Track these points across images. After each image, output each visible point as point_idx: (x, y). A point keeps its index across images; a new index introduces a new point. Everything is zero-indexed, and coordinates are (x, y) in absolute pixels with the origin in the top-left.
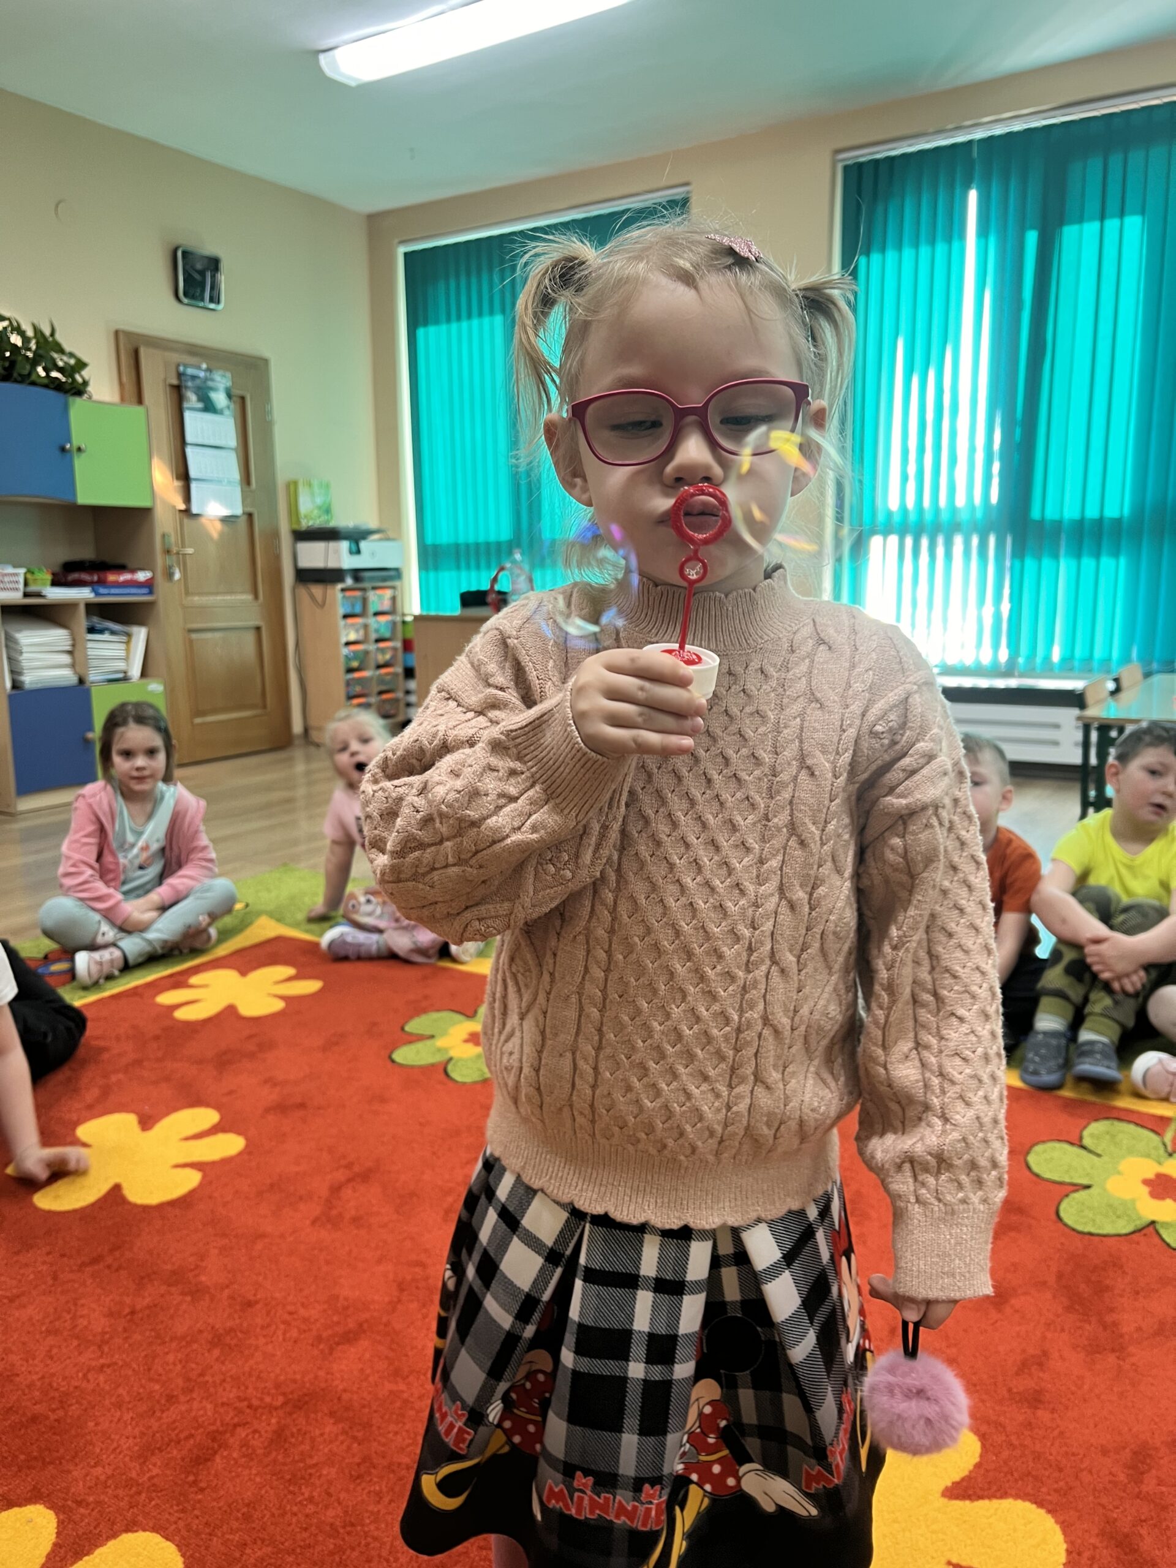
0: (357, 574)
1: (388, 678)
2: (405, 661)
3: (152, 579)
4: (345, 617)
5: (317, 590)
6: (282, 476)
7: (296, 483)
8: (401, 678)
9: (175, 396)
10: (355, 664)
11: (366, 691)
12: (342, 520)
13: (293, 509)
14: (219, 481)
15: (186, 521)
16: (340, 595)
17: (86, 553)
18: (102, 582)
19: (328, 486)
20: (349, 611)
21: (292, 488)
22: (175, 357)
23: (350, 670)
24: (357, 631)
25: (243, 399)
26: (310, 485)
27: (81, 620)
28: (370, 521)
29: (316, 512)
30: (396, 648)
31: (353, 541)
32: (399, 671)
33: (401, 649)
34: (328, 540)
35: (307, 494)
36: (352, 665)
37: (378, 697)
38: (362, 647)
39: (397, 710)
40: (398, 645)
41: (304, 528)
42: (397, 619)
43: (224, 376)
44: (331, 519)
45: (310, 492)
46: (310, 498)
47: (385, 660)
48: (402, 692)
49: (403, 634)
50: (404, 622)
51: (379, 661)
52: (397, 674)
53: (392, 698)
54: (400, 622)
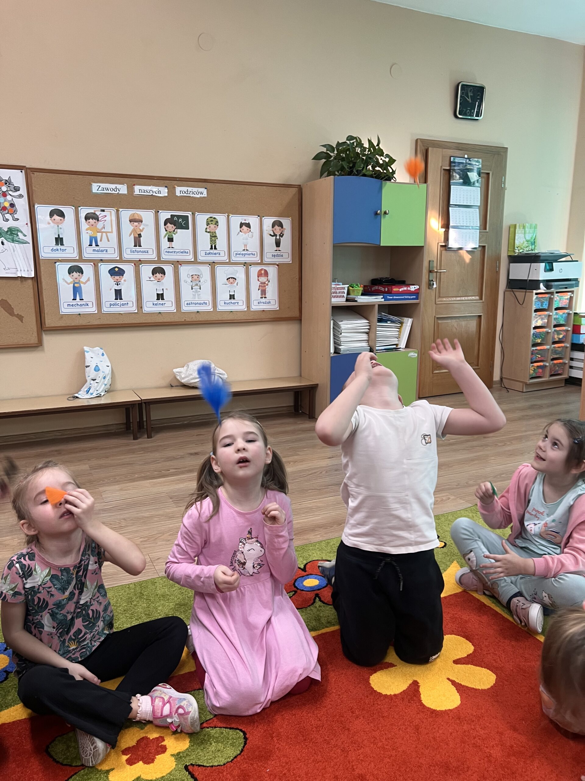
0: (548, 283)
1: (560, 349)
2: (572, 340)
3: (419, 289)
4: (536, 311)
5: (520, 294)
6: (507, 221)
7: (515, 226)
8: (569, 349)
9: (447, 176)
10: (539, 341)
11: (543, 359)
12: (542, 249)
13: (511, 241)
14: (467, 228)
15: (444, 252)
16: (535, 297)
17: (384, 274)
18: (390, 292)
19: (535, 227)
20: (539, 307)
21: (513, 229)
22: (450, 152)
23: (535, 345)
24: (542, 319)
25: (488, 174)
26: (524, 227)
27: (375, 315)
28: (561, 249)
29: (526, 244)
30: (568, 331)
31: (548, 263)
32: (568, 345)
33: (571, 332)
34: (531, 262)
35: (521, 233)
36: (537, 341)
37: (552, 362)
38: (545, 330)
39: (563, 371)
40: (570, 329)
41: (516, 254)
42: (571, 312)
43: (477, 162)
44: (534, 248)
45: (523, 232)
46: (523, 235)
47: (559, 338)
48: (568, 359)
49: (574, 322)
50: (575, 314)
51: (555, 339)
52: (567, 347)
53: (560, 363)
54: (573, 315)
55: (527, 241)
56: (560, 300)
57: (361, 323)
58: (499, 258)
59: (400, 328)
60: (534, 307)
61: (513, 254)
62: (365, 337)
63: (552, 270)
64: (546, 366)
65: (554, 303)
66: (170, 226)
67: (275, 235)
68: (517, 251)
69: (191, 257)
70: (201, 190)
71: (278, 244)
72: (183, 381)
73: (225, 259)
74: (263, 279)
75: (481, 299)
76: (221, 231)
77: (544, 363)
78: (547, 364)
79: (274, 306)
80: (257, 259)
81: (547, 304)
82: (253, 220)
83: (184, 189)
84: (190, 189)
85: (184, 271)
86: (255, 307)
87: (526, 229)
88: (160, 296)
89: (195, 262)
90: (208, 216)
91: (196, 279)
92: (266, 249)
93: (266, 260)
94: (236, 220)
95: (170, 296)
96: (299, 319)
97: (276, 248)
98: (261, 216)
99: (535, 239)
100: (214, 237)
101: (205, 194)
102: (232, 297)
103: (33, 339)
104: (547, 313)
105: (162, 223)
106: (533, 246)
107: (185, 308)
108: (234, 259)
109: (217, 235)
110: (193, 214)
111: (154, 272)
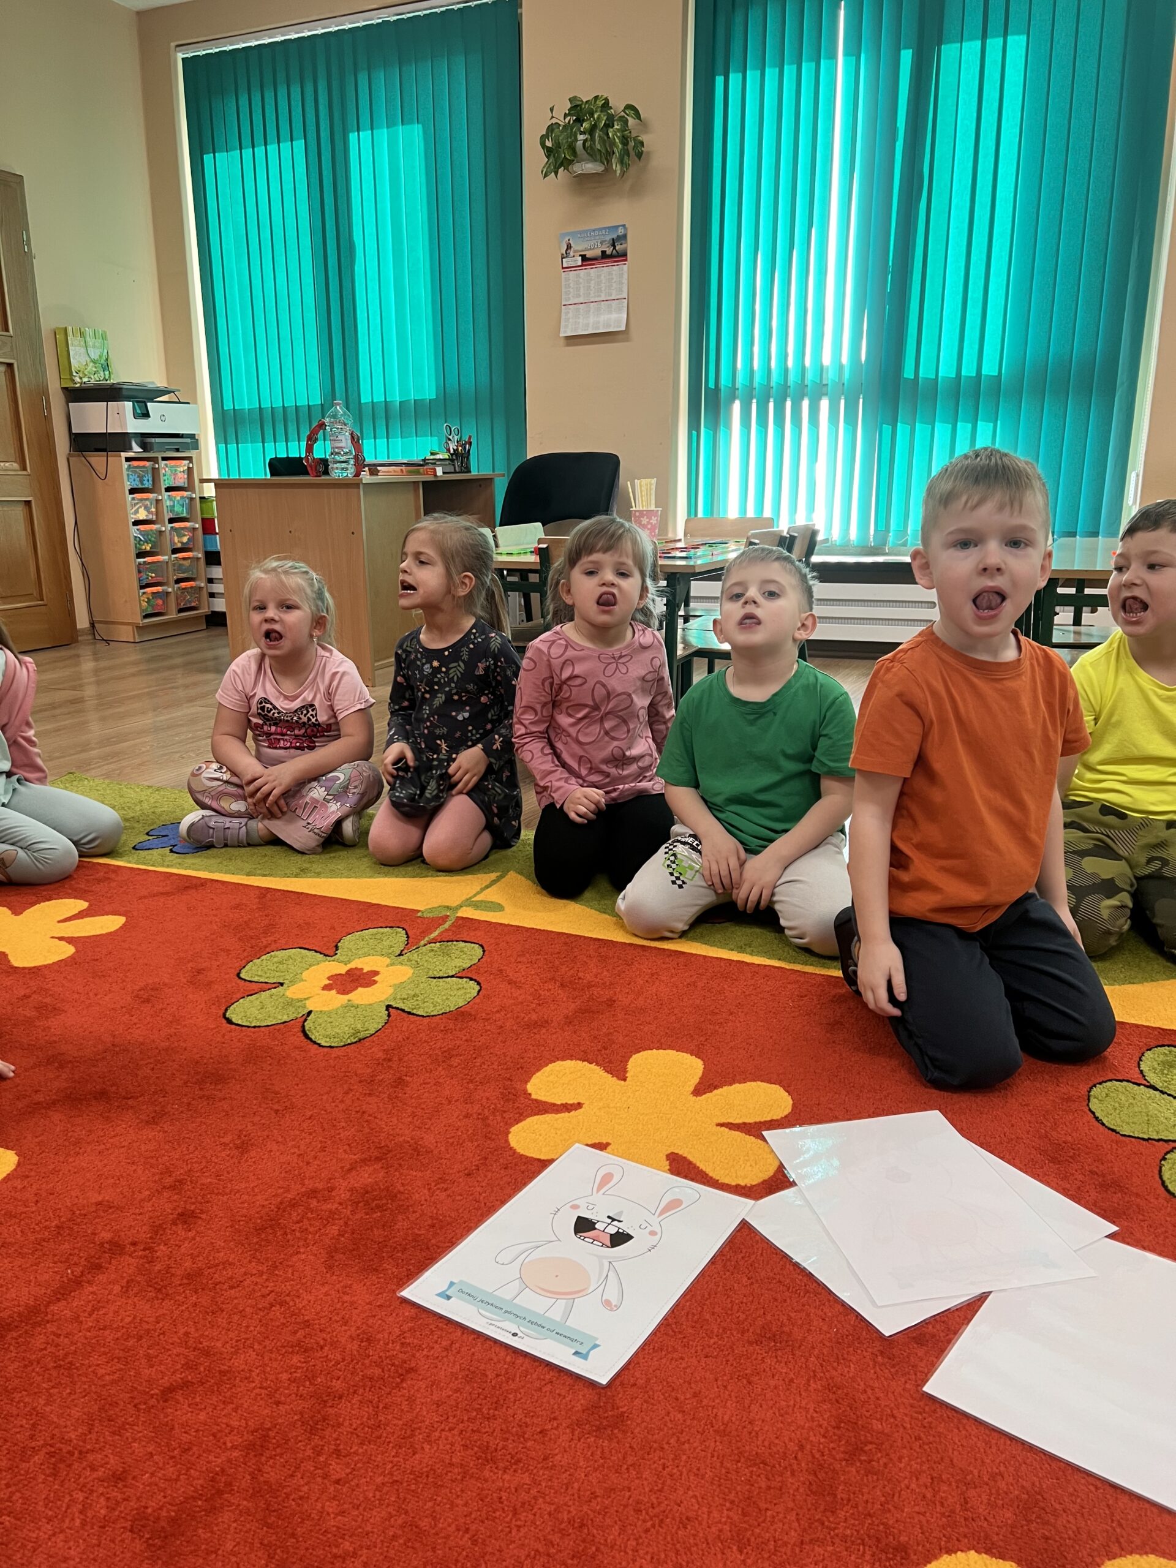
0: (145, 439)
1: (187, 563)
2: (205, 546)
4: (132, 491)
5: (97, 460)
6: (47, 323)
7: (65, 331)
8: (202, 562)
10: (148, 547)
11: (159, 579)
12: (121, 375)
13: (63, 359)
16: (126, 465)
19: (104, 337)
20: (137, 484)
21: (61, 337)
23: (140, 555)
24: (147, 508)
26: (82, 334)
28: (156, 379)
29: (91, 367)
30: (194, 529)
31: (137, 402)
32: (200, 556)
33: (200, 531)
34: (107, 399)
35: (79, 345)
36: (144, 547)
37: (176, 586)
38: (154, 527)
39: (199, 601)
40: (197, 526)
41: (78, 385)
42: (194, 496)
44: (110, 377)
45: (82, 343)
46: (83, 350)
47: (182, 543)
48: (204, 580)
49: (202, 513)
50: (202, 498)
51: (175, 543)
52: (198, 559)
53: (191, 587)
54: (198, 499)
55: (94, 362)
56: (172, 473)
58: (44, 392)
60: (128, 486)
61: (70, 385)
63: (146, 415)
64: (168, 593)
65: (162, 478)
68: (77, 379)
75: (25, 469)
77: (165, 588)
78: (170, 590)
81: (150, 479)
87: (88, 339)
99: (107, 359)
104: (152, 496)
106: (107, 373)
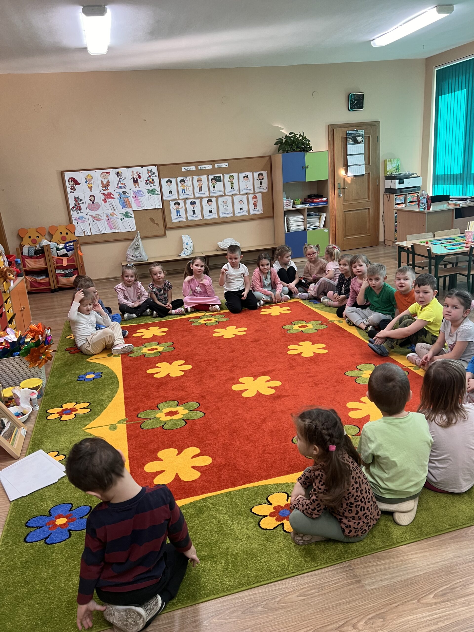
0: (402, 190)
3: (327, 199)
5: (388, 196)
7: (386, 161)
9: (345, 141)
13: (385, 169)
14: (358, 165)
15: (346, 178)
16: (395, 197)
18: (313, 202)
19: (398, 160)
22: (346, 129)
25: (368, 137)
26: (391, 161)
27: (306, 213)
34: (393, 179)
43: (362, 131)
45: (391, 163)
46: (391, 165)
55: (393, 168)
56: (411, 197)
57: (300, 217)
58: (378, 178)
59: (320, 218)
60: (395, 203)
61: (386, 175)
62: (302, 223)
65: (408, 199)
66: (213, 181)
67: (260, 180)
68: (388, 174)
69: (223, 194)
70: (226, 164)
71: (261, 183)
72: (221, 248)
73: (238, 193)
74: (255, 200)
75: (369, 200)
76: (235, 181)
79: (261, 212)
80: (252, 191)
81: (404, 200)
82: (249, 174)
83: (219, 164)
84: (221, 164)
85: (220, 199)
86: (252, 213)
87: (393, 161)
88: (211, 212)
89: (225, 195)
90: (229, 175)
91: (225, 202)
92: (256, 187)
93: (256, 191)
94: (242, 175)
95: (215, 211)
96: (273, 217)
97: (260, 185)
98: (253, 172)
99: (398, 166)
100: (232, 183)
101: (228, 166)
102: (241, 209)
103: (163, 233)
104: (403, 205)
105: (210, 180)
106: (398, 170)
107: (221, 216)
108: (241, 192)
109: (234, 182)
110: (223, 175)
111: (208, 202)
